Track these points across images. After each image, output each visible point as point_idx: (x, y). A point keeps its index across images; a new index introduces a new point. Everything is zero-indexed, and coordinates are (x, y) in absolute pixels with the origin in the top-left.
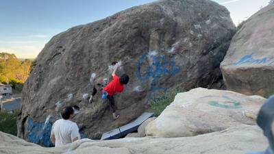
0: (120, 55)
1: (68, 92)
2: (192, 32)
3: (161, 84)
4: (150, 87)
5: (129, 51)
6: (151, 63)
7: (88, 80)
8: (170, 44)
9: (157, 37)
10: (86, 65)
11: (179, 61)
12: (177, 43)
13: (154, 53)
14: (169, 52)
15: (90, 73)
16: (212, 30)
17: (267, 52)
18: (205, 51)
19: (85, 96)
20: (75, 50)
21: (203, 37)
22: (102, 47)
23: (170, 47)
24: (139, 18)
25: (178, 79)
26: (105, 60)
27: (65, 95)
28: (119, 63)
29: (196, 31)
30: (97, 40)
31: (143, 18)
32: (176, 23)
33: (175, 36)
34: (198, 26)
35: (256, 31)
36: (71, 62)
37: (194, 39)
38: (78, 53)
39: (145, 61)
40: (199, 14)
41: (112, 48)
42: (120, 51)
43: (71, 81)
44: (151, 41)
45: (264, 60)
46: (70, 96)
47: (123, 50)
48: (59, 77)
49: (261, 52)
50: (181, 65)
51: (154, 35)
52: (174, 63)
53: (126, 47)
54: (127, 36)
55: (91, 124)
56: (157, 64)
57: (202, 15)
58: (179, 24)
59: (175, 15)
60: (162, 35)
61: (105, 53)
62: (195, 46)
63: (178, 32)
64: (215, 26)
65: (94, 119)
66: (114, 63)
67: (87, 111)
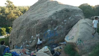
1: (26, 40)
2: (63, 23)
3: (52, 39)
4: (48, 40)
6: (48, 33)
7: (31, 38)
8: (55, 27)
9: (51, 26)
10: (30, 34)
11: (58, 32)
12: (57, 27)
13: (49, 30)
14: (55, 29)
15: (31, 36)
16: (71, 21)
18: (68, 28)
19: (30, 42)
20: (27, 29)
21: (67, 24)
25: (58, 37)
27: (25, 41)
28: (39, 34)
29: (64, 22)
30: (33, 27)
31: (45, 22)
32: (57, 21)
33: (56, 24)
34: (65, 20)
36: (27, 32)
37: (63, 25)
39: (46, 33)
40: (67, 16)
41: (37, 30)
42: (39, 31)
43: (27, 37)
44: (48, 27)
46: (27, 41)
48: (23, 36)
50: (59, 33)
51: (49, 26)
52: (56, 33)
53: (41, 30)
54: (41, 28)
56: (50, 33)
57: (68, 16)
58: (58, 21)
59: (57, 18)
60: (52, 25)
61: (35, 32)
63: (58, 24)
64: (72, 19)
65: (33, 48)
66: (38, 34)
67: (31, 46)
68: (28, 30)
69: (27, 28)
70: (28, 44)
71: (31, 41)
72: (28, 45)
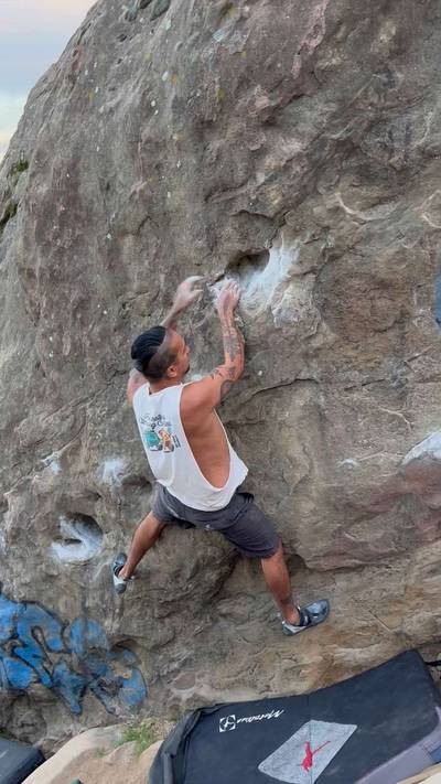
0: (275, 199)
5: (348, 148)
22: (157, 145)
26: (188, 243)
42: (270, 161)
43: (54, 375)
47: (294, 146)
55: (161, 633)
61: (181, 193)
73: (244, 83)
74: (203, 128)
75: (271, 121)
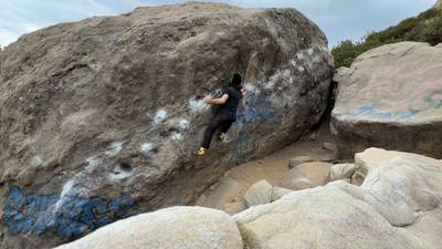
0: (211, 86)
1: (112, 140)
2: (293, 63)
3: (251, 132)
4: (238, 136)
5: (223, 82)
6: (244, 102)
7: (151, 120)
8: (268, 76)
9: (256, 65)
10: (148, 96)
11: (276, 102)
12: (276, 76)
13: (250, 87)
14: (266, 87)
16: (315, 63)
17: (390, 106)
19: (147, 146)
21: (305, 72)
22: (183, 69)
23: (268, 80)
24: (242, 33)
25: (271, 127)
26: (185, 91)
27: (105, 145)
30: (173, 55)
31: (246, 34)
32: (279, 48)
33: (275, 65)
34: (300, 56)
35: (374, 77)
36: (120, 87)
37: (296, 73)
38: (135, 74)
41: (200, 73)
42: (212, 80)
43: (118, 120)
44: (248, 70)
45: (389, 115)
46: (117, 146)
47: (216, 79)
49: (384, 104)
50: (277, 107)
52: (269, 103)
53: (220, 74)
54: (224, 58)
55: (153, 193)
56: (251, 104)
57: (305, 41)
58: (282, 49)
59: (279, 35)
60: (261, 62)
61: (187, 80)
62: (295, 82)
63: (280, 61)
65: (160, 184)
67: (149, 173)
68: (128, 74)
69: (126, 59)
70: (126, 166)
71: (149, 140)
72: (123, 175)
73: (211, 64)
74: (198, 70)
75: (213, 73)
